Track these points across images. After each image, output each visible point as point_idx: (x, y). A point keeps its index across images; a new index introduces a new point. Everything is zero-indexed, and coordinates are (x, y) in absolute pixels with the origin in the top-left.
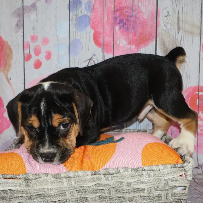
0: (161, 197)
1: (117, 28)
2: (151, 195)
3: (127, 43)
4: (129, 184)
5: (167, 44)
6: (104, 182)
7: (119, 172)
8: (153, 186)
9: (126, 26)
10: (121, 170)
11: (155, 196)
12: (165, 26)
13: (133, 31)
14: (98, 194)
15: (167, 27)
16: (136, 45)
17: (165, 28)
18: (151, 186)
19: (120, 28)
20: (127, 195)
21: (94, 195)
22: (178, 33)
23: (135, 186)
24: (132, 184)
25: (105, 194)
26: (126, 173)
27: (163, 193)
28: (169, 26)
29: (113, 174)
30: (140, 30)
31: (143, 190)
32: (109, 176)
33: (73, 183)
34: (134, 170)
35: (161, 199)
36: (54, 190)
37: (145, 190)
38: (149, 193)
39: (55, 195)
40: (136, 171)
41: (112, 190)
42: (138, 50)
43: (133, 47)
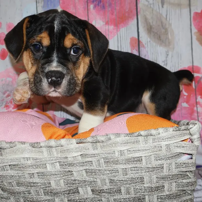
0: (163, 168)
2: (150, 166)
4: (121, 153)
6: (91, 151)
7: (110, 139)
8: (151, 154)
10: (112, 137)
11: (154, 166)
18: (149, 154)
20: (120, 167)
21: (81, 168)
23: (130, 156)
24: (126, 153)
25: (94, 167)
26: (118, 139)
27: (165, 163)
29: (103, 142)
31: (139, 160)
32: (98, 144)
33: (55, 153)
34: (128, 136)
35: (162, 171)
36: (32, 160)
37: (143, 159)
38: (148, 163)
39: (32, 166)
40: (130, 136)
41: (102, 161)
42: (117, 31)
43: (112, 27)
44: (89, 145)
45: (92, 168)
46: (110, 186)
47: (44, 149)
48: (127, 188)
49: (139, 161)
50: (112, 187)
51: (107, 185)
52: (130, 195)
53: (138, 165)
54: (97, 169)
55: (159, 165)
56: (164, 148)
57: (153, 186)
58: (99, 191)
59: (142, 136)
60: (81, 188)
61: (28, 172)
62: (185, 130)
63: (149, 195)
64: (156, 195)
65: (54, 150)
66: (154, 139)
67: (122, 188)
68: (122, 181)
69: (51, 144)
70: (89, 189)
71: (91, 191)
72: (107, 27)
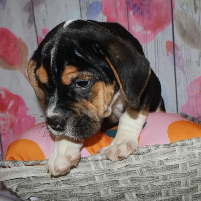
0: (196, 172)
1: (131, 13)
2: (186, 172)
3: (143, 29)
4: (161, 162)
5: (185, 26)
6: (134, 162)
7: (150, 150)
8: (187, 161)
9: (140, 10)
10: (152, 148)
11: (190, 172)
12: (181, 7)
13: (148, 15)
14: (130, 176)
15: (183, 9)
16: (152, 31)
17: (181, 9)
18: (185, 162)
19: (134, 13)
20: (160, 174)
21: (126, 177)
22: (196, 13)
24: (165, 161)
25: (137, 175)
26: (157, 151)
27: (198, 168)
28: (185, 7)
29: (144, 153)
30: (155, 14)
31: (176, 167)
32: (141, 155)
33: (101, 166)
34: (165, 147)
35: (196, 175)
36: (82, 175)
37: (179, 166)
38: (184, 169)
39: (83, 180)
40: (168, 147)
41: (144, 170)
42: (155, 35)
43: (149, 32)
44: (133, 157)
45: (135, 176)
46: (152, 191)
47: (92, 163)
48: (167, 191)
50: (154, 191)
51: (149, 190)
52: (169, 197)
53: (176, 171)
54: (141, 177)
55: (193, 170)
56: (197, 155)
57: (189, 187)
58: (143, 195)
59: (178, 146)
60: (126, 194)
61: (79, 185)
63: (185, 195)
64: (191, 195)
65: (100, 163)
66: (188, 149)
67: (163, 192)
68: (162, 185)
69: (97, 159)
70: (134, 194)
72: (145, 32)
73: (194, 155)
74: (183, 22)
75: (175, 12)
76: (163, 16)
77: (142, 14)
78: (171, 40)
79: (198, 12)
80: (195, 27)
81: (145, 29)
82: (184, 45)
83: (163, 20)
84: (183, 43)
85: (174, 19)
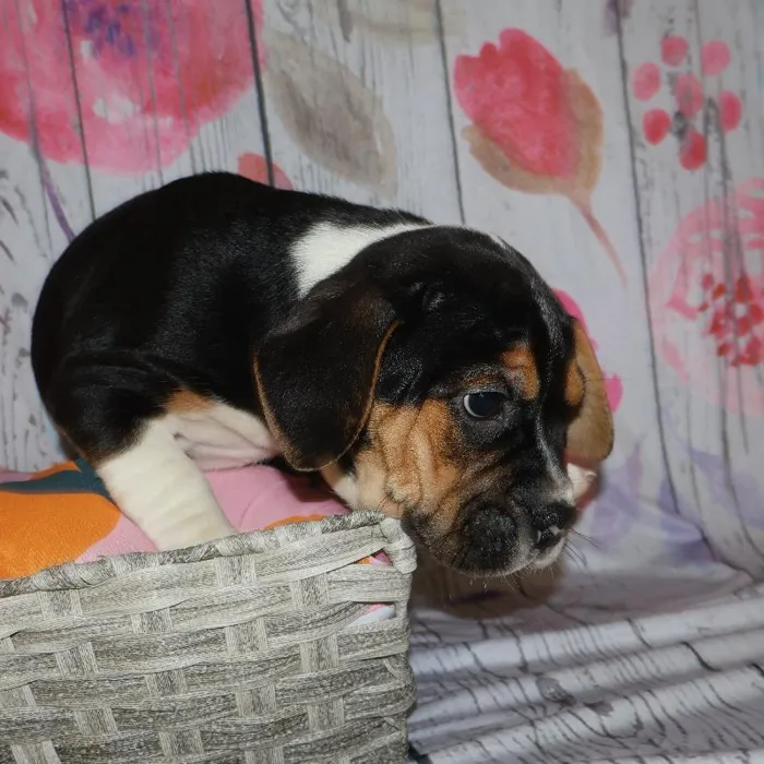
0: (297, 657)
1: (85, 47)
2: (251, 656)
3: (138, 108)
4: (152, 618)
5: (307, 95)
6: (49, 620)
7: (111, 574)
8: (255, 614)
9: (123, 35)
10: (119, 567)
11: (268, 657)
12: (287, 17)
13: (154, 55)
15: (295, 24)
16: (178, 115)
17: (287, 28)
18: (248, 617)
19: (98, 47)
20: (150, 667)
21: (17, 680)
22: (346, 38)
23: (185, 626)
24: (168, 618)
25: (61, 672)
26: (138, 575)
27: (303, 641)
28: (302, 17)
29: (87, 584)
30: (182, 48)
31: (215, 639)
32: (73, 593)
34: (172, 560)
35: (297, 669)
37: (227, 636)
38: (244, 647)
40: (183, 561)
41: (87, 651)
42: (189, 134)
43: (166, 122)
44: (44, 600)
45: (54, 675)
46: (119, 732)
48: (180, 735)
49: (215, 641)
50: (128, 734)
51: (109, 728)
52: (190, 756)
53: (212, 657)
54: (72, 678)
55: (282, 650)
56: (295, 591)
57: (267, 719)
58: (84, 752)
59: (221, 556)
60: (19, 748)
62: (363, 525)
63: (255, 749)
64: (281, 747)
66: (261, 568)
67: (163, 736)
68: (160, 711)
70: (48, 748)
71: (54, 753)
72: (149, 122)
73: (283, 589)
74: (300, 77)
75: (265, 37)
76: (220, 57)
77: (130, 48)
78: (259, 150)
79: (354, 35)
80: (348, 96)
81: (148, 108)
82: (310, 167)
83: (219, 73)
84: (306, 161)
85: (262, 66)
